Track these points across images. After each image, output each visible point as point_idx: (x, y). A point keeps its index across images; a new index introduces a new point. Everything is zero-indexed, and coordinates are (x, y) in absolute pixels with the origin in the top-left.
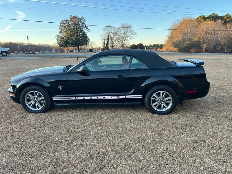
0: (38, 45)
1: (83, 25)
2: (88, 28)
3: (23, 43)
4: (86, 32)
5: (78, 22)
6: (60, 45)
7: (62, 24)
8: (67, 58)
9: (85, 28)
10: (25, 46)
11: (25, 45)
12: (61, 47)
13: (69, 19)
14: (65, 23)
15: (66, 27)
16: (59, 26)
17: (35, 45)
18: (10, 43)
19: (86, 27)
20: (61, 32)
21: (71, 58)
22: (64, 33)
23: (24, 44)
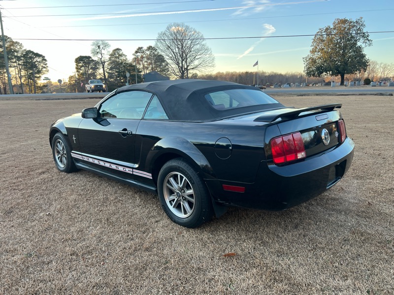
0: (285, 75)
1: (359, 33)
2: (369, 39)
3: (263, 73)
4: (363, 46)
5: (349, 29)
6: (309, 74)
7: (319, 36)
8: (296, 96)
9: (362, 40)
10: (266, 76)
11: (267, 74)
12: (311, 76)
13: (332, 27)
14: (323, 34)
15: (324, 41)
16: (312, 41)
17: (281, 75)
18: (247, 73)
19: (365, 36)
20: (313, 52)
21: (302, 95)
22: (318, 52)
23: (265, 73)
